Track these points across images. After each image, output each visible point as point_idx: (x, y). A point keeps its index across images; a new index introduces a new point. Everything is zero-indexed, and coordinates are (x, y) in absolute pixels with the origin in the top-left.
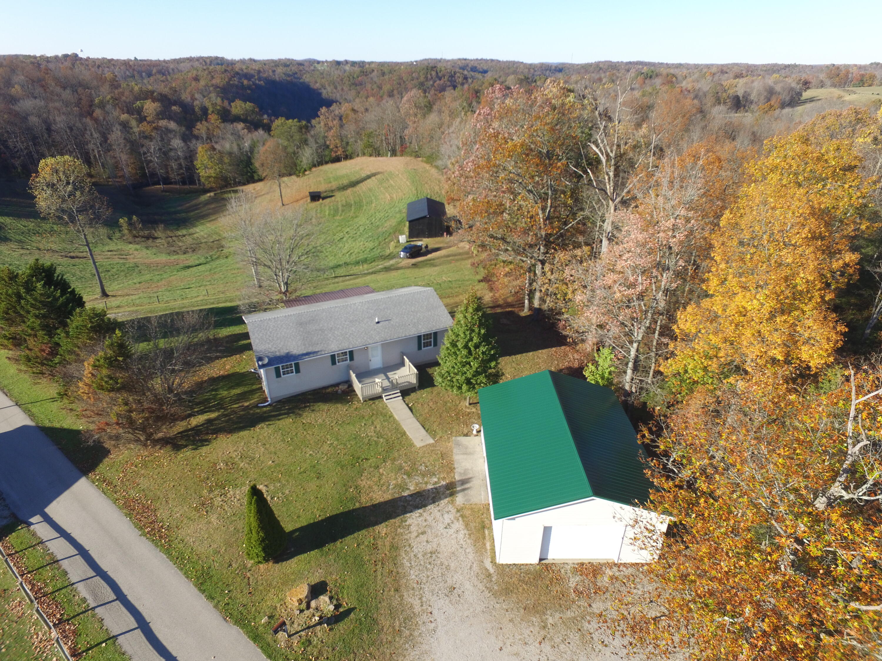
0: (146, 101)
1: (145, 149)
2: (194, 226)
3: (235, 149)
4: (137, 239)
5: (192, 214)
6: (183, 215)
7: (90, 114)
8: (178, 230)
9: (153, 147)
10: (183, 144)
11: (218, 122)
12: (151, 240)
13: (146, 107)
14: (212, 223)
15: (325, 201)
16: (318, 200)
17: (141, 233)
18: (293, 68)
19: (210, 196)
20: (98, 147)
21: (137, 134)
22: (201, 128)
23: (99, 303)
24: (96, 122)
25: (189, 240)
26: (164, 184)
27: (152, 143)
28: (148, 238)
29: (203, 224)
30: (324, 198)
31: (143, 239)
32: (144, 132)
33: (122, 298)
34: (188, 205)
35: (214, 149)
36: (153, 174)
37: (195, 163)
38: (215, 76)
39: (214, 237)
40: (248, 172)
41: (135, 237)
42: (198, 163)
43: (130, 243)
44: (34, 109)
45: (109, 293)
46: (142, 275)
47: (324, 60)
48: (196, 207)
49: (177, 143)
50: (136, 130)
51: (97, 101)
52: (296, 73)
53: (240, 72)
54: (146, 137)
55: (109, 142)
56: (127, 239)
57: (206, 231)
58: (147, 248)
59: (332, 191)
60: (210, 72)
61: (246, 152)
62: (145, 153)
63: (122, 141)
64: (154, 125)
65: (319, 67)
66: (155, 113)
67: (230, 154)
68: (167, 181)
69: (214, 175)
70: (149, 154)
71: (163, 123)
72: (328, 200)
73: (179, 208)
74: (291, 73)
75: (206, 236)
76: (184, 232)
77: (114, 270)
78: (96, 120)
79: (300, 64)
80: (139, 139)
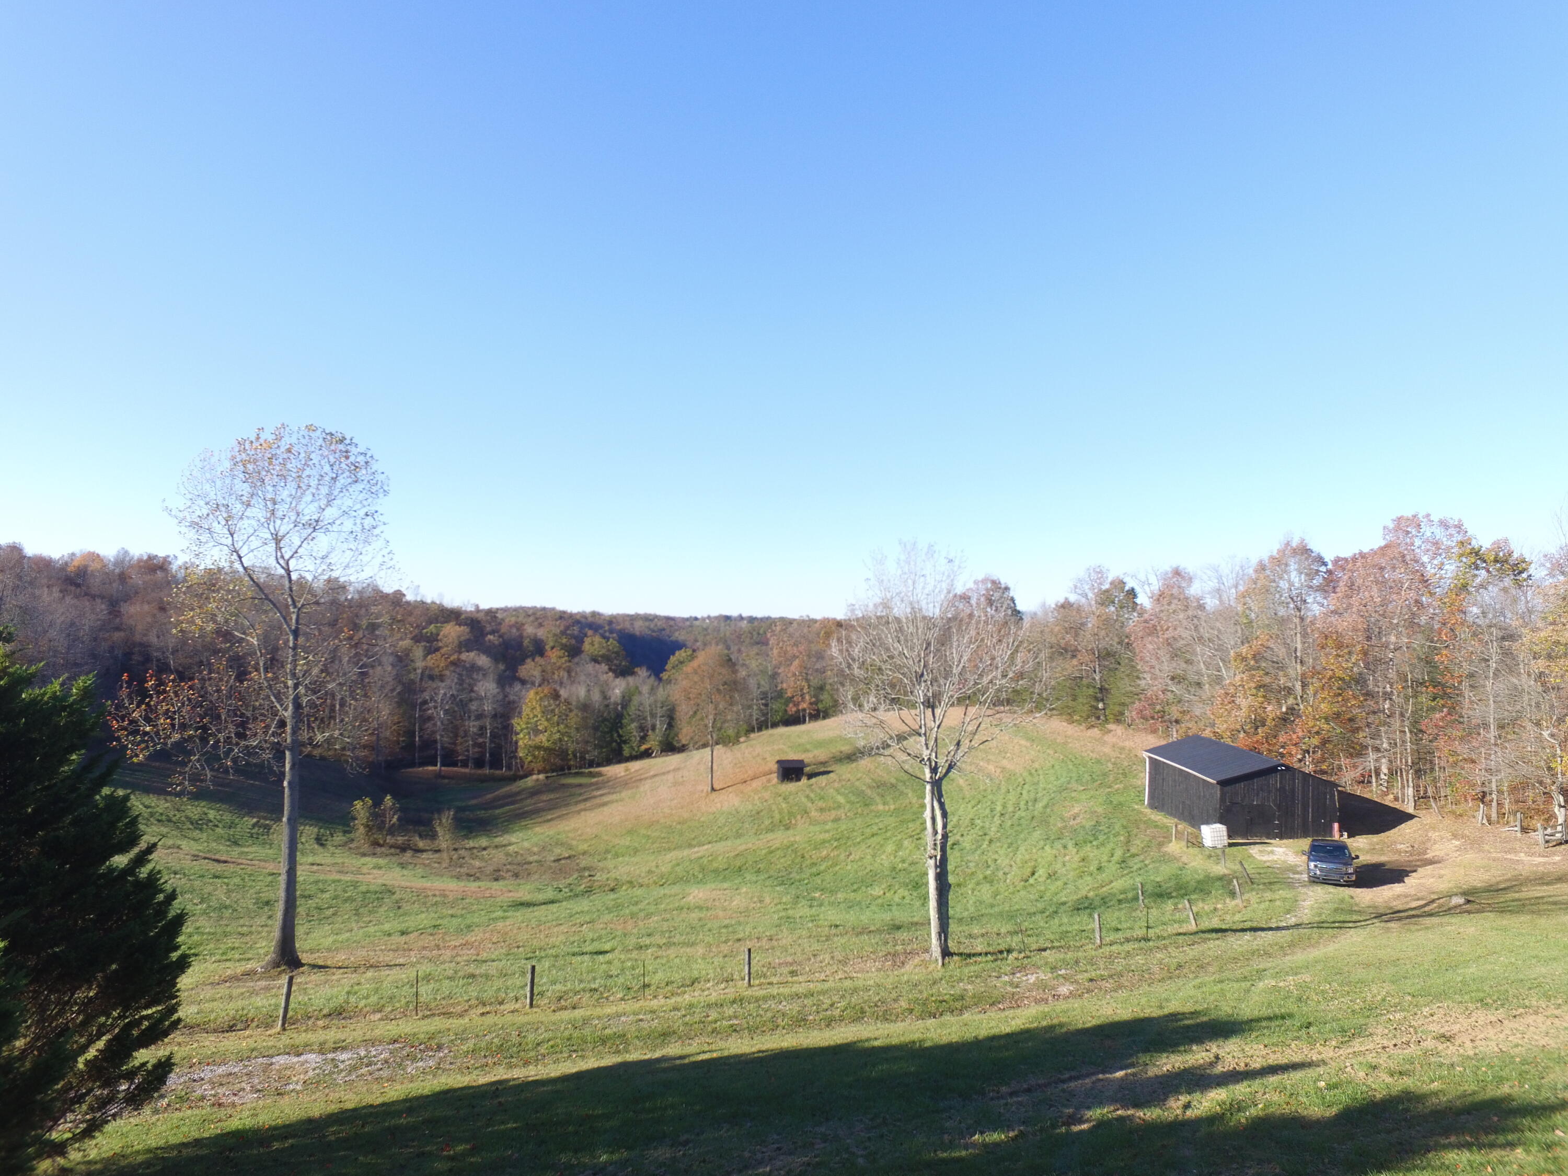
0: (445, 625)
1: (426, 697)
2: (506, 831)
3: (596, 697)
4: (379, 850)
5: (497, 811)
6: (482, 814)
8: (469, 839)
9: (442, 692)
10: (497, 690)
11: (563, 660)
12: (409, 854)
13: (444, 632)
14: (548, 825)
15: (813, 780)
16: (799, 779)
17: (390, 840)
18: (659, 623)
19: (538, 780)
21: (419, 671)
22: (530, 669)
23: (254, 993)
25: (498, 857)
26: (443, 765)
27: (443, 685)
28: (403, 849)
29: (526, 828)
30: (810, 776)
31: (393, 850)
32: (431, 669)
33: (355, 977)
34: (490, 796)
35: (556, 696)
36: (429, 744)
37: (515, 721)
38: (545, 623)
39: (557, 850)
40: (613, 741)
41: (376, 844)
42: (518, 724)
43: (364, 855)
45: (305, 958)
46: (405, 914)
47: (705, 615)
48: (511, 798)
49: (487, 687)
50: (420, 664)
52: (664, 629)
53: (583, 620)
54: (433, 677)
56: (358, 848)
57: (535, 840)
58: (403, 866)
59: (823, 763)
60: (537, 619)
61: (616, 704)
62: (425, 702)
63: (389, 681)
64: (452, 659)
65: (697, 623)
66: (456, 642)
67: (585, 707)
68: (450, 759)
69: (546, 744)
70: (431, 705)
71: (469, 657)
72: (822, 780)
73: (474, 802)
74: (656, 629)
75: (535, 849)
76: (483, 842)
77: (327, 895)
79: (668, 619)
80: (421, 679)
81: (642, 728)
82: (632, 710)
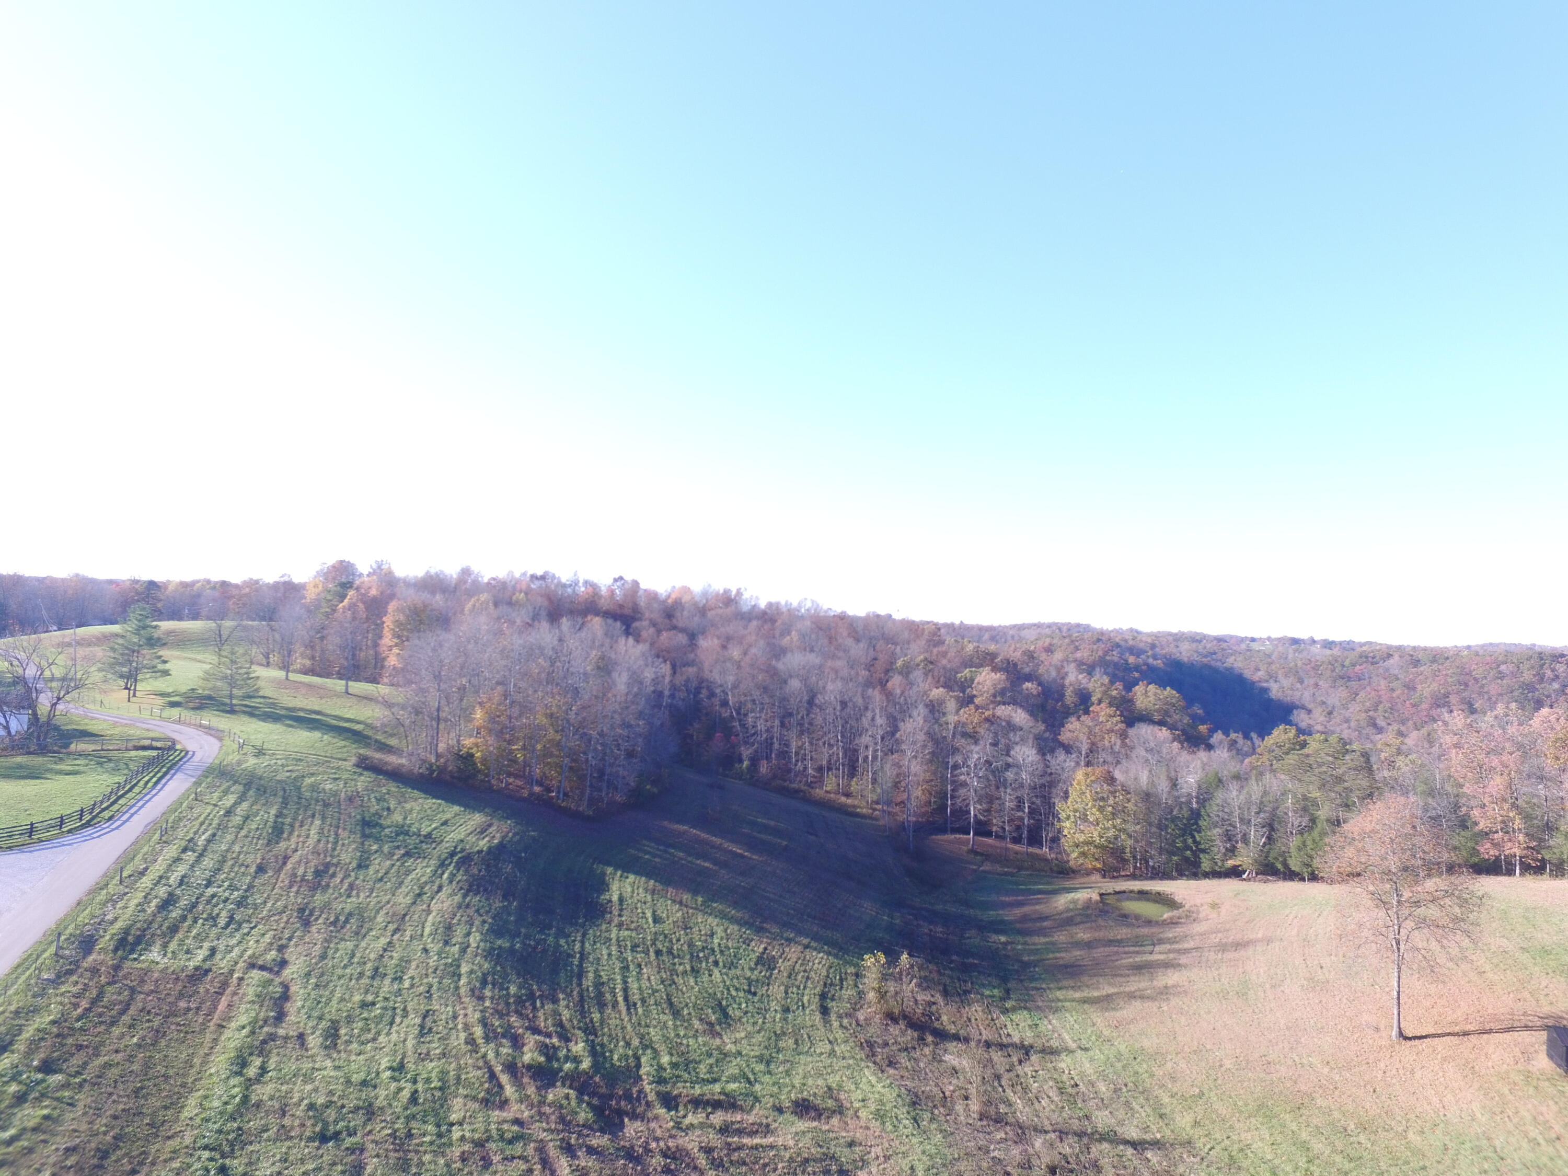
0: (981, 670)
1: (959, 759)
4: (891, 1030)
7: (883, 684)
9: (976, 756)
10: (1036, 758)
11: (1115, 721)
12: (928, 1046)
13: (979, 679)
19: (1088, 901)
20: (876, 744)
21: (951, 727)
22: (1074, 731)
24: (887, 698)
26: (976, 835)
27: (977, 748)
28: (923, 1030)
31: (909, 1034)
32: (964, 725)
35: (1111, 780)
36: (960, 811)
37: (1059, 806)
40: (1186, 847)
41: (889, 1016)
44: (804, 668)
49: (1026, 754)
50: (952, 718)
51: (899, 663)
54: (965, 735)
55: (898, 735)
56: (866, 1023)
61: (1190, 798)
62: (956, 767)
63: (921, 737)
64: (987, 713)
66: (992, 691)
68: (983, 829)
69: (1099, 841)
70: (964, 770)
71: (1003, 711)
78: (888, 695)
80: (954, 736)
81: (1228, 837)
82: (1213, 809)
